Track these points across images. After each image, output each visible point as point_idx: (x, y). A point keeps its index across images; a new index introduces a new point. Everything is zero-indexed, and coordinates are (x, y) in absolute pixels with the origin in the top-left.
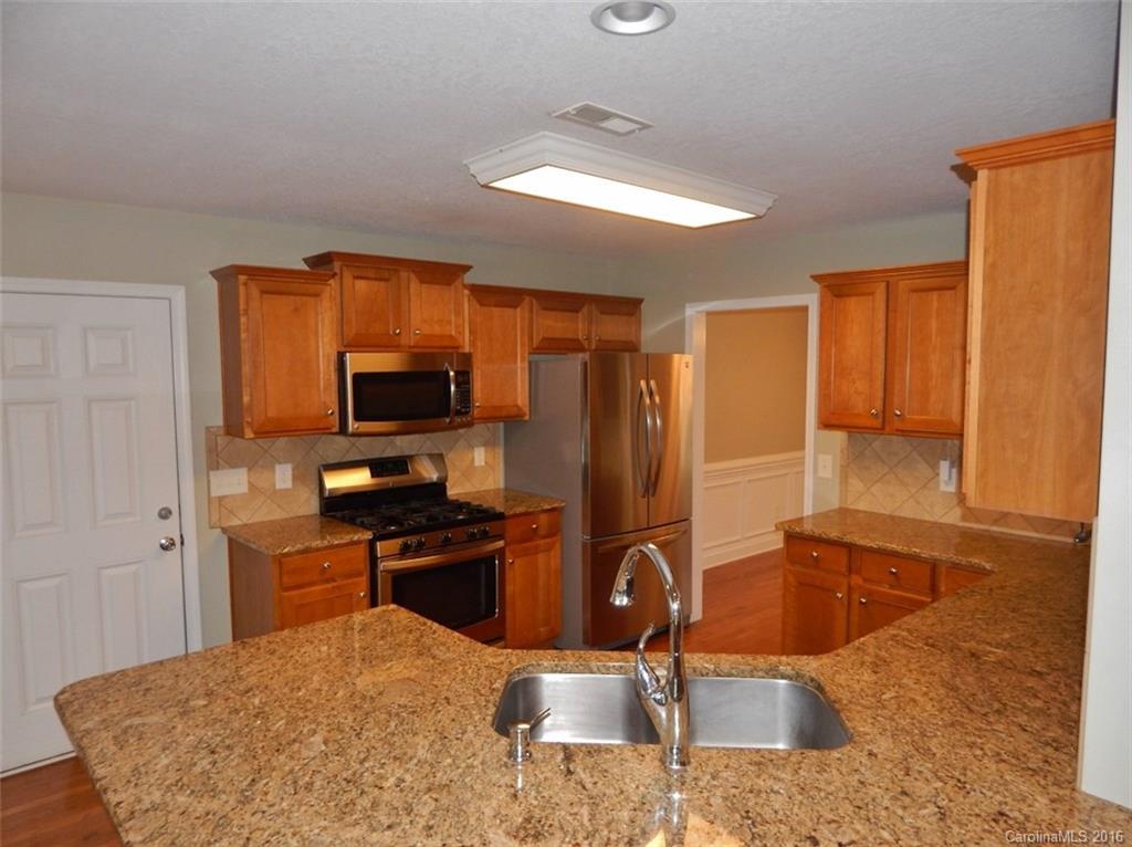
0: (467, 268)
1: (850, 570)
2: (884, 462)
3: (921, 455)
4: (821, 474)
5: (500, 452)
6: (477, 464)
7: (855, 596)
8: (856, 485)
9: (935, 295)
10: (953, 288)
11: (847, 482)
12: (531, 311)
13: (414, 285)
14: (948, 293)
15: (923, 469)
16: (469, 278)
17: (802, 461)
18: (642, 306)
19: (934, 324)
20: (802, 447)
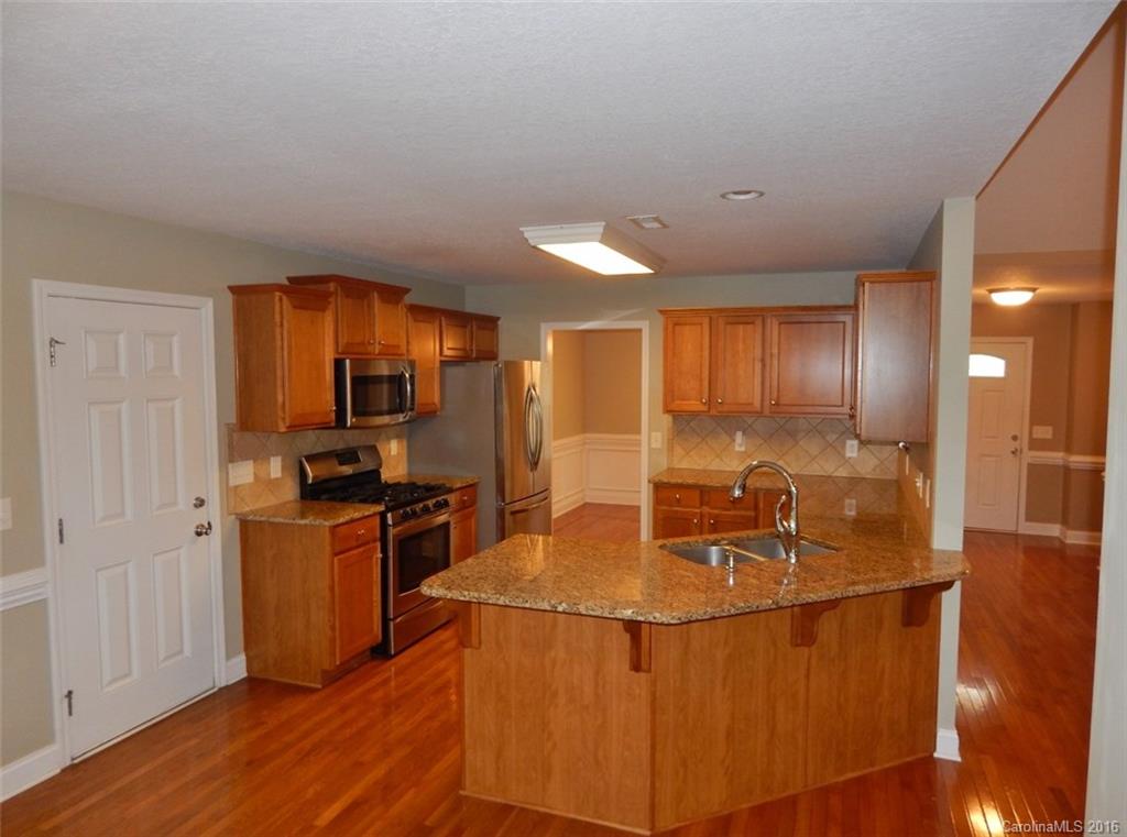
0: (407, 291)
1: (702, 504)
2: (698, 435)
3: (723, 429)
4: (653, 446)
5: (405, 443)
6: (392, 453)
7: (706, 520)
8: (679, 451)
9: (741, 326)
10: (753, 323)
11: (672, 451)
12: (441, 326)
13: (377, 304)
14: (749, 326)
15: (725, 438)
16: (408, 299)
17: (639, 443)
18: (499, 323)
19: (741, 346)
20: (638, 432)
